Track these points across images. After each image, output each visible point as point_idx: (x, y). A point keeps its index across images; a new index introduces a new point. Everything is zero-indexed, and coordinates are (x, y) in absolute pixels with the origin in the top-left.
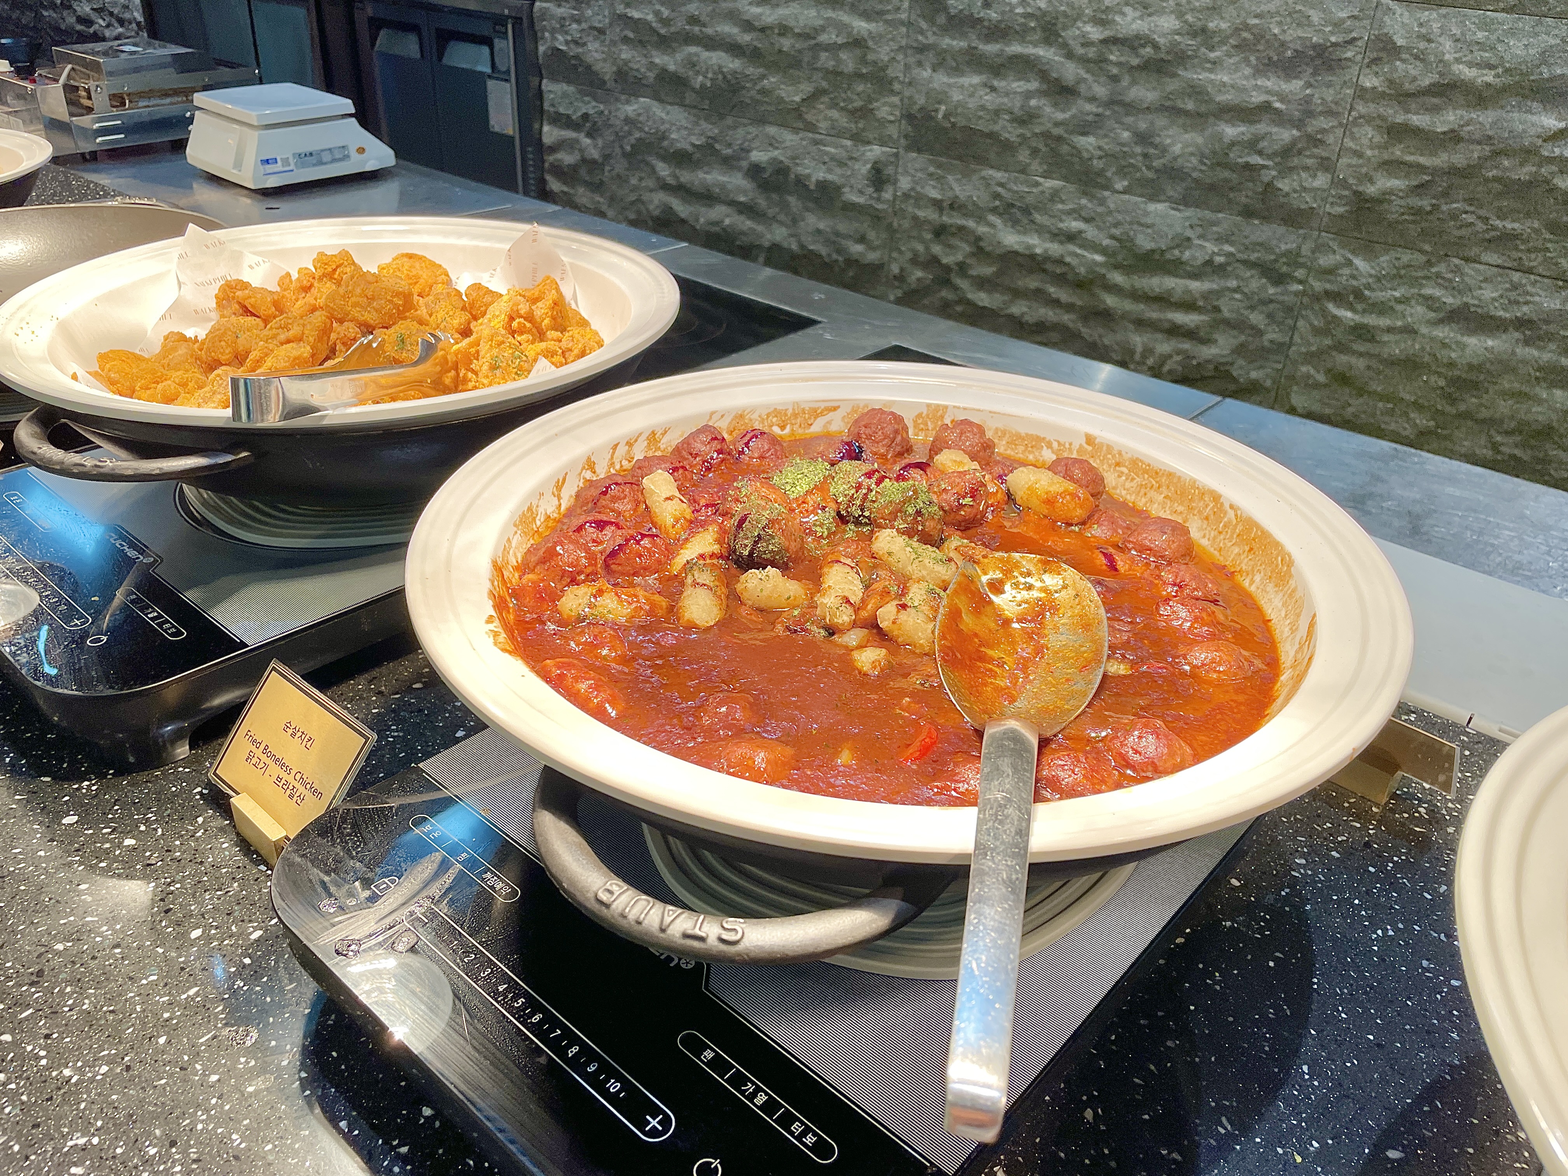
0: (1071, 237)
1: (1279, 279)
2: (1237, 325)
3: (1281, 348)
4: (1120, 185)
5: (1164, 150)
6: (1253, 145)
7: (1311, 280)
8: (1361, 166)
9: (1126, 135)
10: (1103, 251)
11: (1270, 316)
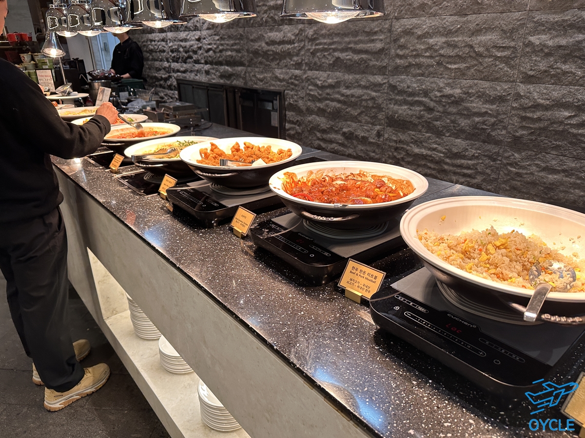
0: (434, 149)
1: (494, 160)
2: (483, 173)
3: (496, 180)
4: (447, 135)
5: (459, 125)
6: (484, 123)
7: (503, 160)
8: (514, 128)
9: (448, 121)
10: (443, 153)
11: (492, 170)
